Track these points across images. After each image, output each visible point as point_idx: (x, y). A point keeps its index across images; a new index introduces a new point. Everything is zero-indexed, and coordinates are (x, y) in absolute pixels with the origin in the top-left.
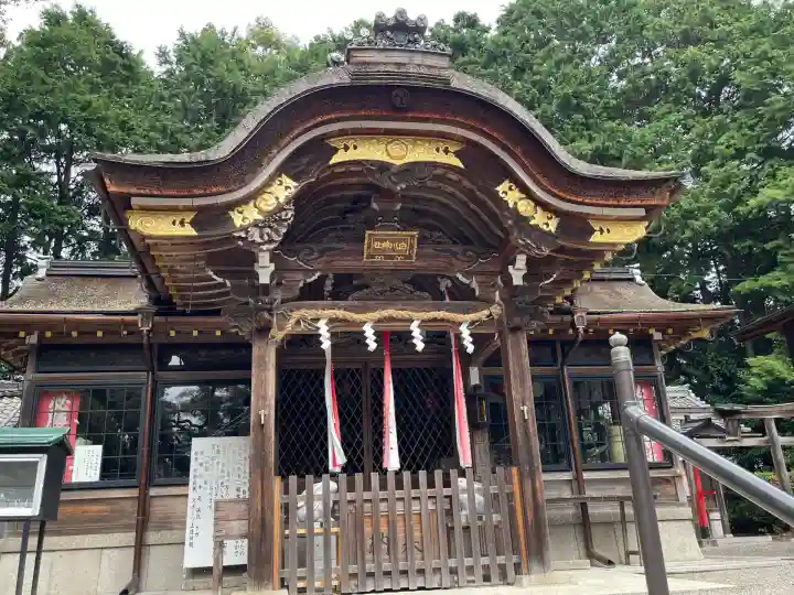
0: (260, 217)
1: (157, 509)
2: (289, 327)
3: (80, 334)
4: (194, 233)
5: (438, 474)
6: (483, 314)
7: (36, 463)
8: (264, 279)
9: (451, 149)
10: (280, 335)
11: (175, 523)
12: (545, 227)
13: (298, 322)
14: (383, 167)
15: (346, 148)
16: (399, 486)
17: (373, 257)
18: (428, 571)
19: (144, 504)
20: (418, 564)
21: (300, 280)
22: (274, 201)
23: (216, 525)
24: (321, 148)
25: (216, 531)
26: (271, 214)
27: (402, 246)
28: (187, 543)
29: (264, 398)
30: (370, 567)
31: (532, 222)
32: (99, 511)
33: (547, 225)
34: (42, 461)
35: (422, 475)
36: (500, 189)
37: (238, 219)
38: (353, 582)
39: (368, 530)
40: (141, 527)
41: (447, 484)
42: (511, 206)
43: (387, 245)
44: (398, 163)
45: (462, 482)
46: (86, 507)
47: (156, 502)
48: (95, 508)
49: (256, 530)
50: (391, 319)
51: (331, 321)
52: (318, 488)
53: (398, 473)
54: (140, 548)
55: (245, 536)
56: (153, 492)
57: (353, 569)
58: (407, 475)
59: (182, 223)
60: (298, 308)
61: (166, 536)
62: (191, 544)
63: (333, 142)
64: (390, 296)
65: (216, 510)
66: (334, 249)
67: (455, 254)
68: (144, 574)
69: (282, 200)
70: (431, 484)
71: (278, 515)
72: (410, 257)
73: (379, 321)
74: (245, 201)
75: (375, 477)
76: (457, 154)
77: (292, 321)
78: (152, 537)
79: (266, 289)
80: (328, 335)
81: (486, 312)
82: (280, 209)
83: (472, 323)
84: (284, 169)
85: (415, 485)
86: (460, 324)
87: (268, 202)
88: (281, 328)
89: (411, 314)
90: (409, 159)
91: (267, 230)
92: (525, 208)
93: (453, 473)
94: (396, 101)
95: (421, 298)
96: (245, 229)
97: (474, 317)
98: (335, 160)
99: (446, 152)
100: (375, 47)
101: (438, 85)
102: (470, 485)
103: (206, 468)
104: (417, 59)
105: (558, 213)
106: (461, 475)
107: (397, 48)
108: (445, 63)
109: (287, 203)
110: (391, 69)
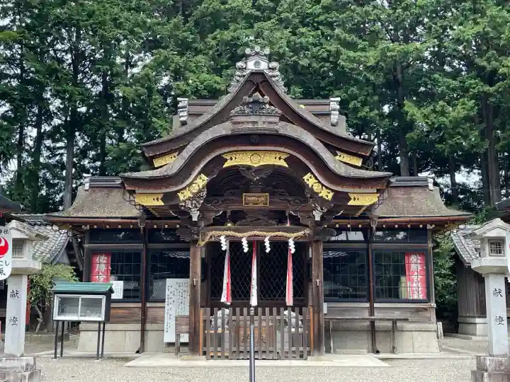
0: (192, 196)
1: (151, 313)
2: (207, 239)
3: (110, 226)
4: (163, 204)
5: (275, 309)
6: (301, 233)
8: (195, 219)
9: (283, 157)
10: (202, 244)
11: (159, 320)
12: (326, 198)
13: (211, 237)
14: (249, 168)
15: (231, 159)
16: (256, 314)
17: (248, 204)
18: (267, 352)
19: (144, 311)
20: (263, 349)
21: (213, 215)
22: (197, 188)
23: (176, 327)
24: (221, 159)
25: (176, 329)
26: (195, 194)
27: (262, 199)
28: (165, 330)
29: (196, 273)
30: (242, 349)
31: (320, 195)
32: (123, 313)
33: (327, 196)
34: (104, 298)
35: (267, 310)
36: (305, 178)
37: (181, 197)
38: (234, 354)
39: (242, 332)
40: (144, 322)
41: (278, 314)
42: (310, 186)
43: (254, 198)
44: (256, 166)
45: (286, 313)
46: (116, 311)
47: (150, 310)
48: (121, 311)
49: (192, 331)
50: (255, 236)
51: (227, 236)
52: (219, 313)
53: (256, 308)
54: (143, 331)
55: (187, 332)
56: (148, 305)
57: (234, 349)
58: (260, 310)
59: (158, 199)
60: (212, 230)
61: (155, 326)
62: (167, 331)
63: (224, 156)
64: (256, 223)
65: (176, 321)
66: (228, 200)
67: (289, 201)
68: (145, 343)
69: (201, 187)
70: (271, 314)
71: (201, 324)
72: (266, 204)
73: (250, 236)
74: (185, 188)
75: (245, 310)
76: (285, 160)
77: (208, 237)
78: (148, 326)
79: (195, 224)
81: (303, 232)
82: (200, 191)
83: (295, 238)
84: (203, 171)
85: (264, 314)
86: (289, 238)
87: (195, 188)
88: (203, 241)
89: (265, 233)
90: (262, 163)
91: (194, 202)
92: (317, 188)
93: (282, 309)
94: (253, 141)
95: (271, 224)
96: (184, 201)
97: (296, 234)
98: (226, 165)
99: (280, 158)
100: (243, 114)
101: (273, 133)
102: (290, 314)
103: (174, 295)
104: (264, 119)
105: (333, 191)
106: (286, 309)
107: (253, 113)
108: (277, 119)
109: (203, 188)
110: (250, 126)
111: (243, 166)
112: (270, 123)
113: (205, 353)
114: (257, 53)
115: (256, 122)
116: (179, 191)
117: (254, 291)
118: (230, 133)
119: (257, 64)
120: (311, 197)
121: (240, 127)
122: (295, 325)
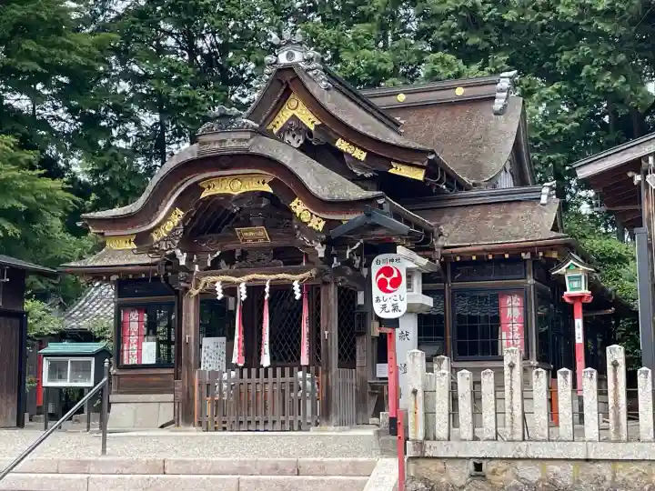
0: (166, 235)
2: (201, 287)
3: (134, 275)
4: (136, 247)
5: (287, 370)
6: (307, 274)
7: (90, 362)
9: (268, 180)
10: (195, 292)
12: (316, 228)
13: (206, 284)
14: (228, 196)
15: (209, 187)
16: (266, 376)
17: (246, 240)
22: (172, 224)
24: (196, 188)
26: (170, 233)
27: (261, 234)
29: (189, 328)
31: (310, 225)
33: (318, 226)
34: (93, 360)
35: (279, 370)
36: (293, 204)
37: (155, 237)
41: (291, 375)
42: (298, 215)
43: (251, 234)
44: (236, 193)
45: (300, 374)
46: (151, 379)
48: (155, 379)
49: (185, 397)
50: (255, 280)
51: (223, 282)
53: (267, 368)
58: (270, 370)
59: (130, 242)
63: (202, 185)
64: (258, 265)
69: (176, 224)
70: (283, 375)
71: (196, 390)
72: (266, 239)
74: (158, 226)
75: (254, 370)
76: (270, 184)
77: (202, 283)
80: (221, 291)
81: (308, 273)
82: (174, 230)
83: (301, 280)
84: (178, 204)
85: (275, 375)
86: (293, 281)
87: (169, 226)
89: (264, 276)
90: (243, 190)
91: (169, 242)
92: (305, 217)
93: (296, 369)
94: (224, 164)
95: (275, 265)
96: (158, 242)
97: (301, 276)
98: (203, 195)
99: (263, 183)
100: (210, 131)
101: (242, 152)
102: (304, 376)
103: (211, 357)
104: (233, 136)
105: (324, 219)
106: (300, 370)
107: (222, 129)
108: (248, 136)
109: (178, 225)
110: (217, 146)
111: (220, 195)
112: (240, 140)
113: (200, 423)
114: (289, 42)
115: (225, 141)
116: (151, 230)
117: (266, 348)
118: (196, 156)
119: (290, 55)
120: (298, 229)
121: (205, 148)
122: (310, 389)
